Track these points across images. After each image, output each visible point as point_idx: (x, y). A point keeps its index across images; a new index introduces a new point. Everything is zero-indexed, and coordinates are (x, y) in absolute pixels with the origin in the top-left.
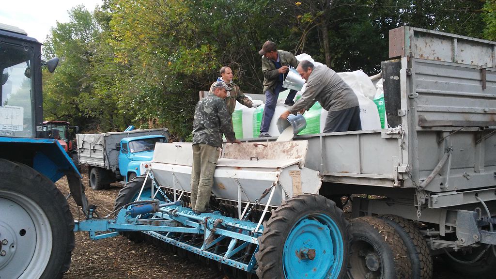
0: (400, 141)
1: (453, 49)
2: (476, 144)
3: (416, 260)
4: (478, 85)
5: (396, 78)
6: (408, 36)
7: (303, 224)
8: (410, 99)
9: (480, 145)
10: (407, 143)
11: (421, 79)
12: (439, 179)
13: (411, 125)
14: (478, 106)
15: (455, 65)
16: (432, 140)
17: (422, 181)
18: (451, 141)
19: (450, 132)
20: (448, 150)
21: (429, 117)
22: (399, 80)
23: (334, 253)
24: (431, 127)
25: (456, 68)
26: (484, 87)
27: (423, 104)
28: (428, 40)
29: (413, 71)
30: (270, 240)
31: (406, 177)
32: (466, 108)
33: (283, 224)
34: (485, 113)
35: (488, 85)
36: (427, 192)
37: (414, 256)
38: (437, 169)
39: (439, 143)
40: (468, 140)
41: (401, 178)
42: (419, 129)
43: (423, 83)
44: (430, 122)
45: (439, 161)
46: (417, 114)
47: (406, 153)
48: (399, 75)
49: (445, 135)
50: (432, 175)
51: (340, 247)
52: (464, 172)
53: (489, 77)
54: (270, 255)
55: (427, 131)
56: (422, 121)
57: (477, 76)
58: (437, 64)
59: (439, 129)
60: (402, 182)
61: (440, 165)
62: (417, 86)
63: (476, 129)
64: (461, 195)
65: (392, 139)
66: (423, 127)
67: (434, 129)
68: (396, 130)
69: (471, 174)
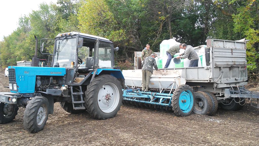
0: (210, 70)
1: (224, 44)
2: (230, 70)
3: (213, 102)
4: (231, 54)
5: (209, 53)
6: (212, 41)
7: (183, 93)
8: (213, 58)
9: (231, 71)
10: (212, 70)
11: (215, 53)
12: (220, 80)
13: (213, 65)
14: (231, 60)
15: (224, 48)
16: (218, 69)
17: (216, 80)
18: (223, 70)
19: (223, 67)
20: (222, 72)
21: (217, 63)
22: (210, 53)
23: (191, 101)
24: (218, 66)
25: (224, 49)
26: (232, 54)
27: (216, 60)
28: (217, 42)
29: (213, 51)
30: (176, 96)
31: (211, 79)
32: (227, 60)
33: (179, 92)
34: (233, 62)
35: (233, 53)
36: (217, 83)
37: (213, 101)
38: (219, 77)
39: (220, 70)
40: (228, 69)
41: (210, 80)
42: (215, 66)
43: (216, 54)
44: (218, 65)
45: (220, 75)
46: (214, 62)
47: (211, 73)
48: (209, 52)
49: (221, 68)
50: (218, 79)
51: (192, 100)
52: (227, 78)
53: (234, 51)
54: (176, 100)
55: (217, 67)
56: (216, 64)
57: (230, 51)
58: (220, 48)
59: (220, 67)
60: (210, 81)
61: (220, 76)
62: (214, 55)
63: (230, 66)
64: (226, 84)
65: (207, 69)
66: (216, 66)
67: (219, 67)
68: (209, 67)
69: (228, 79)
